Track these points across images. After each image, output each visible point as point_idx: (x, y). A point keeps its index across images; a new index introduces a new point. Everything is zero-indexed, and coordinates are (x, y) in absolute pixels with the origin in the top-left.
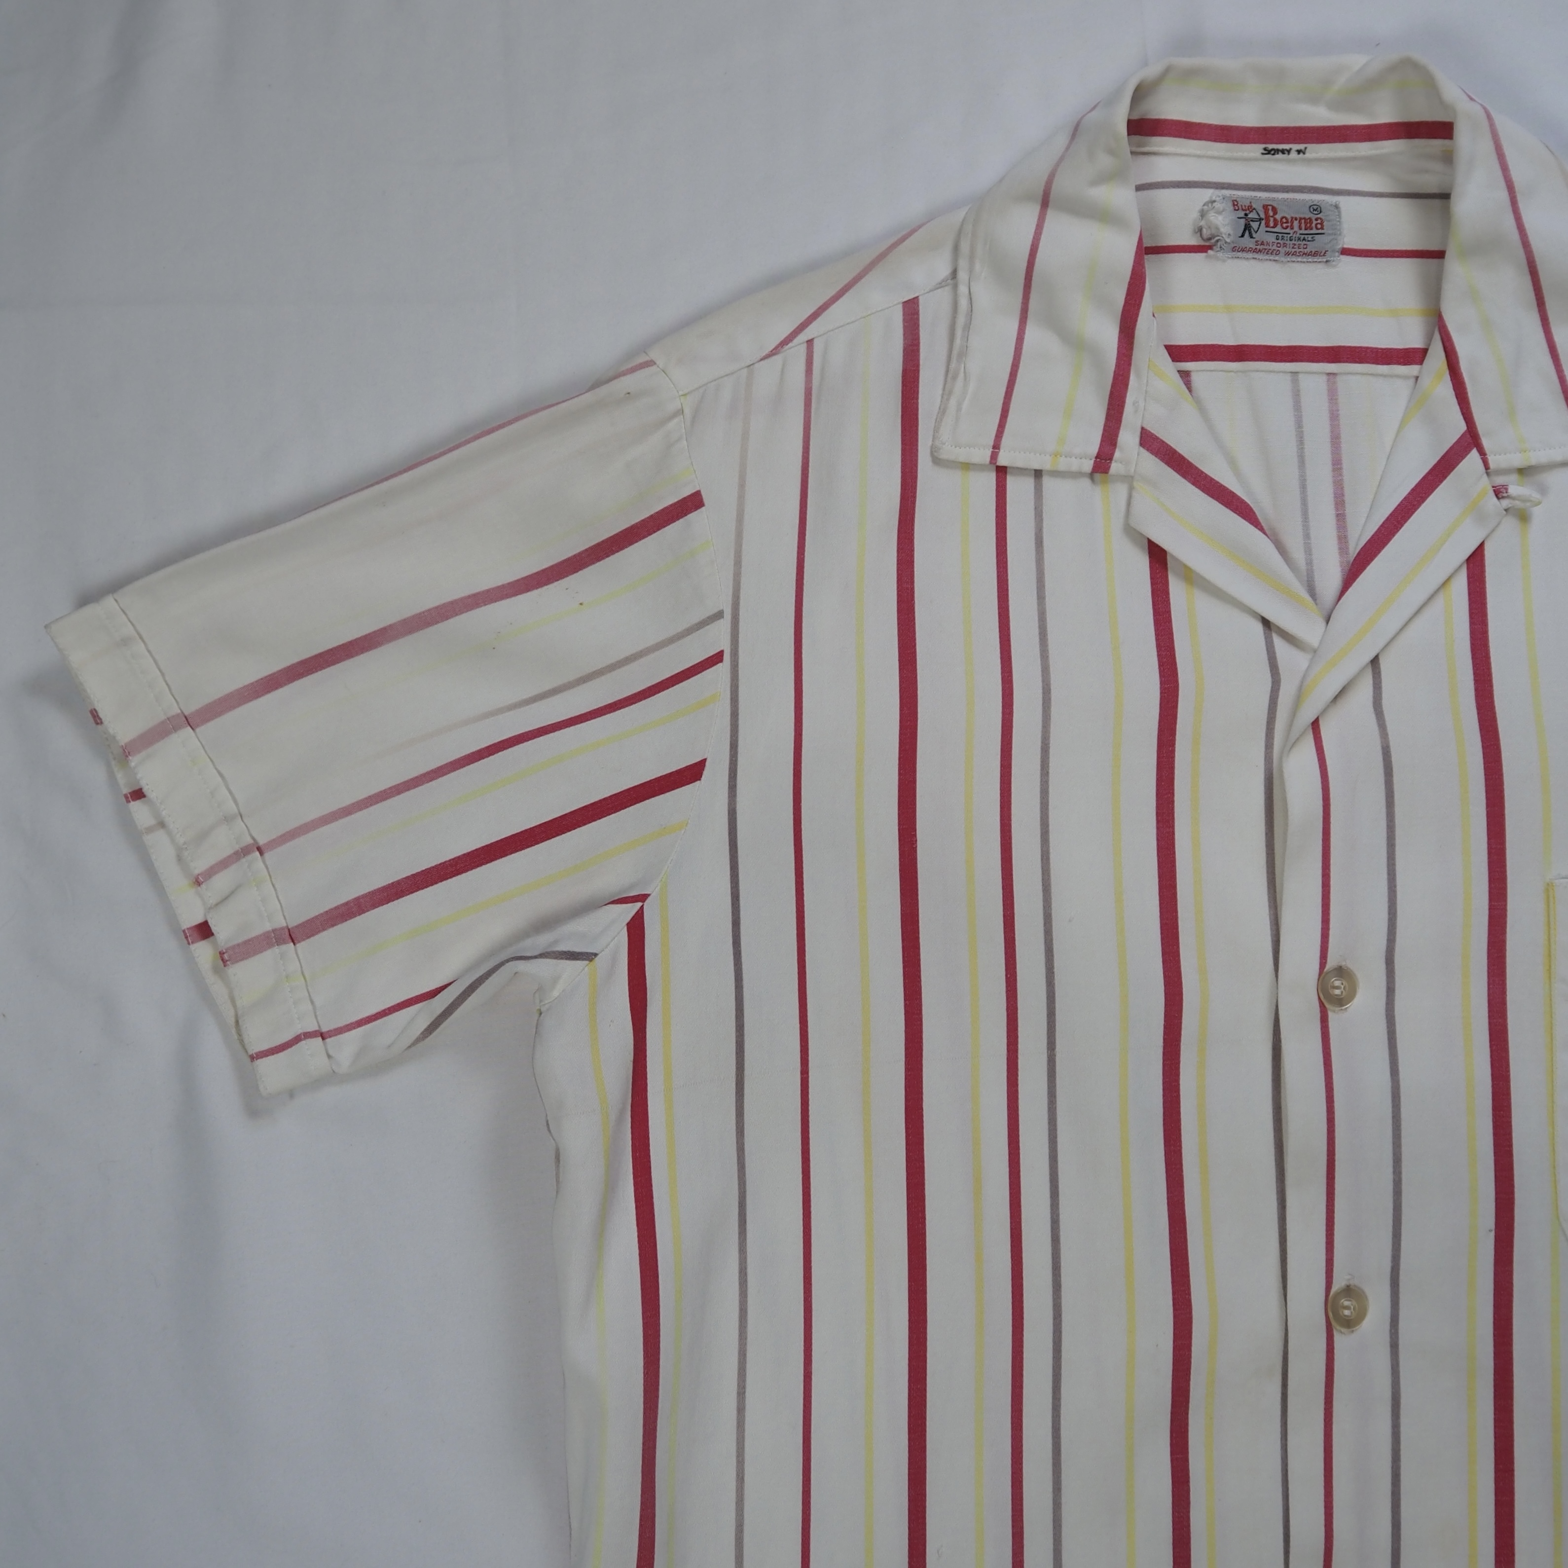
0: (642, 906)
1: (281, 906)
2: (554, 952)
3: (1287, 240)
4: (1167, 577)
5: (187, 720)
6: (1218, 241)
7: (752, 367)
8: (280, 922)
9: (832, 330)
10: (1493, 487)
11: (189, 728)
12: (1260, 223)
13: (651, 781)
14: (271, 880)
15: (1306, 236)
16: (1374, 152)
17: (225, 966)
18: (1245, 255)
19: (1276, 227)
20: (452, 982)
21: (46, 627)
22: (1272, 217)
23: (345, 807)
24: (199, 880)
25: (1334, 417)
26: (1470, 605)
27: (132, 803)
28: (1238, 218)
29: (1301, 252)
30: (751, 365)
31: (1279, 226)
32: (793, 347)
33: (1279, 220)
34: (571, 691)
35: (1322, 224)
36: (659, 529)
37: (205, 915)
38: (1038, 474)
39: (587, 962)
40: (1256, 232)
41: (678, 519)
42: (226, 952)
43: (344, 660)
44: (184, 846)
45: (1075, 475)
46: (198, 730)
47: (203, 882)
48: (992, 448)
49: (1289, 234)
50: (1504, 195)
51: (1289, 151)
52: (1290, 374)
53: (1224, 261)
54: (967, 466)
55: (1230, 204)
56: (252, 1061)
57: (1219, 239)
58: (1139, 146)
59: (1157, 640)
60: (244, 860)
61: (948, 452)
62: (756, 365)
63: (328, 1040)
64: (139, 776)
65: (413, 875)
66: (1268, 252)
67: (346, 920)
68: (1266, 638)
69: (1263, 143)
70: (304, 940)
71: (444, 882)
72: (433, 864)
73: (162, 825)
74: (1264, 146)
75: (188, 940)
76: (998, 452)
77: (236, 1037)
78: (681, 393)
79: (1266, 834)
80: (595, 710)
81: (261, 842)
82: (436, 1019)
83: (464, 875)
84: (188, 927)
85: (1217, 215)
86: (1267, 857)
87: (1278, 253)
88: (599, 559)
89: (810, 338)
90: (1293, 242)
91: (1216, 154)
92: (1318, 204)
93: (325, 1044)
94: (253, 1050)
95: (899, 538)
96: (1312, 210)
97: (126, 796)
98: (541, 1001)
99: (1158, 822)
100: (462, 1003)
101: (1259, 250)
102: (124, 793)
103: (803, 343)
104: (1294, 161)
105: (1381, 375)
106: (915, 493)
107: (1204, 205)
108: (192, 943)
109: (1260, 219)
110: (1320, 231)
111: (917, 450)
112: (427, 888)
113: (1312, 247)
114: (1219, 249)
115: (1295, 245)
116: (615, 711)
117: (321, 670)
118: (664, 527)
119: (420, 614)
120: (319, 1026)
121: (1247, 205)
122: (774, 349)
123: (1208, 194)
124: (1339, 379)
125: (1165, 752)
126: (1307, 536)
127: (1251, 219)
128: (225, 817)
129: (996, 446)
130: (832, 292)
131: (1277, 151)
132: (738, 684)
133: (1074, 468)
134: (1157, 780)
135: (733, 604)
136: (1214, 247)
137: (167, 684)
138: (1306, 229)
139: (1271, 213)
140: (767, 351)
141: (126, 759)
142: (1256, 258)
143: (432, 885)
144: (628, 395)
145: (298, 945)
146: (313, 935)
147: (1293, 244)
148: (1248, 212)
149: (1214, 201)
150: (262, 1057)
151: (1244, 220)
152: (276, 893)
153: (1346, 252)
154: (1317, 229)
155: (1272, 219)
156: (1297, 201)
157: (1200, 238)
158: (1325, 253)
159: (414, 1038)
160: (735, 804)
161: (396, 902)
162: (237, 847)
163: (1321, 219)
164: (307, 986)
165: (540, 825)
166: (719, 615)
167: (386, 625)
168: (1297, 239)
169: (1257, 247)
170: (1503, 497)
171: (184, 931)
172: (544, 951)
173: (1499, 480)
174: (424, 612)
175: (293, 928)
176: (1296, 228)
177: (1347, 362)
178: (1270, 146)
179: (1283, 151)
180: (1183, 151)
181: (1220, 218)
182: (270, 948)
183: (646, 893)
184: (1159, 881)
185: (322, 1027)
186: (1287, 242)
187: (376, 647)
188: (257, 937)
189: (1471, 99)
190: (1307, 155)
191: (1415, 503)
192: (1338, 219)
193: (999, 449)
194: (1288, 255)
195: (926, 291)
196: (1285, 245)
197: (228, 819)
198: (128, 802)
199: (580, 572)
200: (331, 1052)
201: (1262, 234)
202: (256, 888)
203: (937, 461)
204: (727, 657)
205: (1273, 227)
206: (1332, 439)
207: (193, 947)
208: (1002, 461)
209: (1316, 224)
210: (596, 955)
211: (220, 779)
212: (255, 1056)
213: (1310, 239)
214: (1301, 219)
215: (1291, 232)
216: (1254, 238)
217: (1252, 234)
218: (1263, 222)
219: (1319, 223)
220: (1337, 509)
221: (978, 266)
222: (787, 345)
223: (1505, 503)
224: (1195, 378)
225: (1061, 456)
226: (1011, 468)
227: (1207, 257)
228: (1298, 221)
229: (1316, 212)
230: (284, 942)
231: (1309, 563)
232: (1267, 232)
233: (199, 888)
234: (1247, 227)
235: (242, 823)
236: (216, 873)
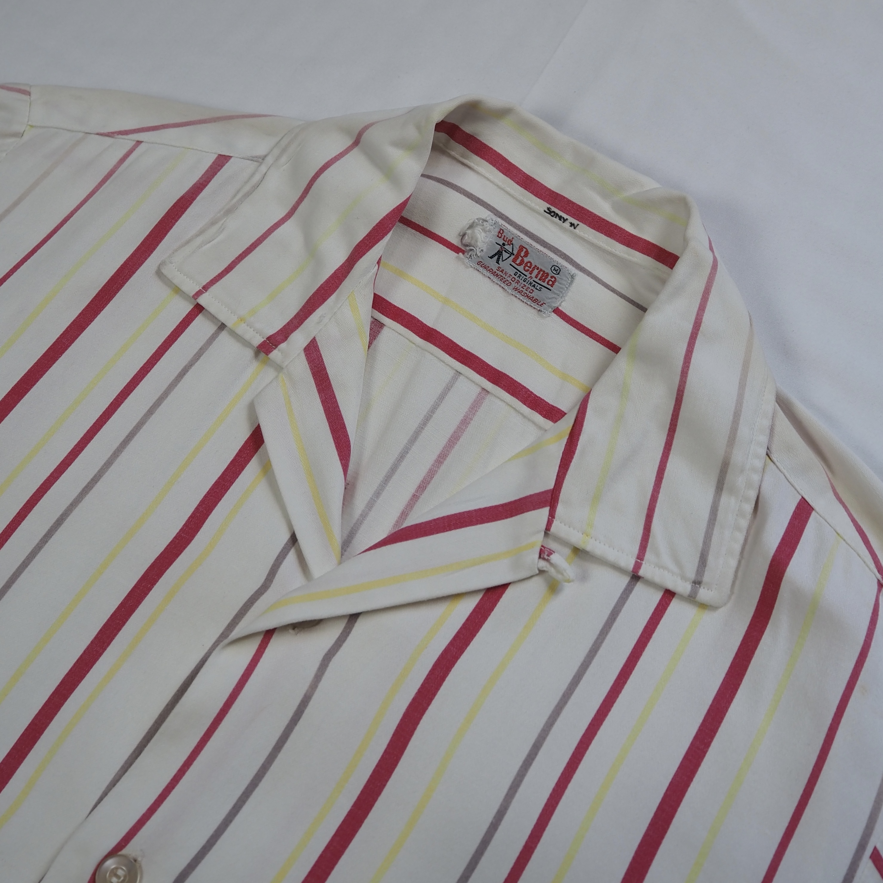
3: (521, 280)
4: (252, 457)
6: (471, 250)
7: (88, 135)
9: (159, 144)
10: (542, 546)
12: (510, 256)
15: (537, 284)
16: (626, 256)
18: (485, 272)
19: (520, 265)
22: (521, 257)
25: (465, 422)
26: (461, 628)
28: (496, 243)
29: (526, 293)
30: (88, 133)
31: (522, 266)
32: (125, 139)
33: (525, 262)
35: (554, 283)
38: (222, 327)
40: (503, 261)
45: (246, 343)
48: (202, 287)
49: (526, 276)
50: (689, 328)
51: (565, 220)
52: (455, 372)
53: (467, 267)
54: (177, 290)
55: (497, 230)
57: (473, 250)
58: (463, 156)
59: (205, 496)
61: (169, 271)
62: (91, 136)
66: (502, 279)
68: (284, 548)
69: (549, 204)
74: (549, 206)
76: (204, 293)
78: (30, 123)
79: (167, 705)
85: (482, 231)
86: (153, 725)
87: (508, 284)
89: (139, 140)
90: (525, 283)
91: (512, 192)
92: (560, 267)
95: (88, 305)
96: (553, 269)
99: (96, 638)
101: (497, 274)
103: (134, 141)
104: (565, 230)
105: (522, 414)
106: (124, 283)
107: (477, 219)
109: (512, 254)
110: (549, 287)
111: (149, 255)
113: (536, 294)
114: (468, 256)
115: (525, 286)
121: (509, 238)
122: (111, 133)
123: (485, 214)
124: (489, 398)
125: (143, 586)
126: (378, 494)
127: (505, 249)
129: (206, 288)
130: (178, 120)
131: (556, 215)
133: (247, 337)
134: (122, 603)
136: (466, 254)
138: (540, 280)
139: (522, 254)
140: (106, 131)
142: (490, 278)
147: (524, 285)
148: (506, 243)
149: (487, 221)
151: (500, 247)
153: (558, 312)
154: (548, 283)
155: (520, 258)
156: (546, 257)
157: (460, 241)
158: (542, 304)
163: (555, 278)
168: (529, 283)
169: (497, 271)
170: (544, 559)
173: (552, 545)
176: (533, 275)
177: (502, 388)
178: (553, 209)
179: (560, 218)
180: (491, 177)
181: (483, 234)
184: (59, 686)
186: (520, 281)
189: (711, 249)
190: (577, 231)
191: (474, 520)
192: (567, 286)
193: (206, 291)
194: (516, 290)
195: (240, 156)
196: (518, 282)
201: (506, 265)
203: (159, 273)
205: (517, 265)
206: (452, 437)
208: (202, 300)
209: (550, 280)
213: (538, 288)
214: (541, 270)
215: (529, 275)
216: (499, 264)
217: (499, 260)
218: (513, 257)
219: (552, 281)
220: (417, 491)
221: (283, 159)
223: (542, 564)
224: (385, 334)
225: (244, 323)
226: (206, 310)
227: (457, 257)
228: (538, 271)
229: (555, 272)
231: (364, 516)
232: (510, 265)
234: (499, 254)
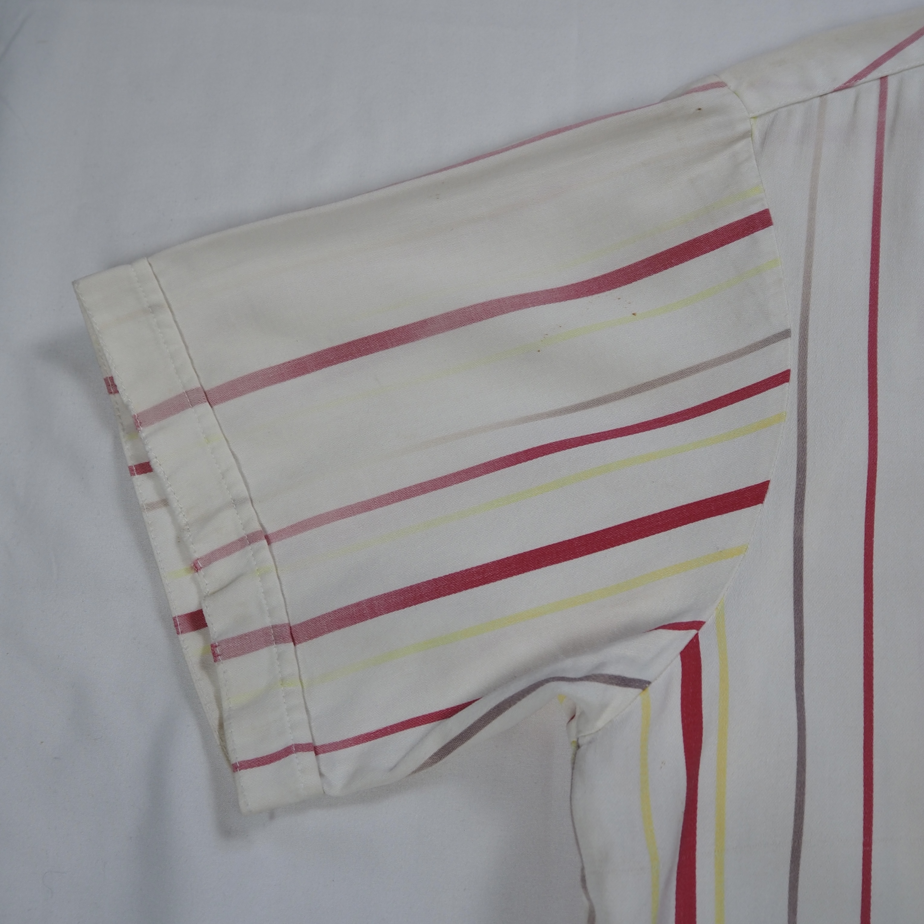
0: (696, 636)
1: (285, 602)
2: (603, 675)
5: (206, 396)
7: (825, 97)
8: (281, 618)
9: (907, 70)
11: (207, 404)
13: (706, 500)
14: (277, 572)
17: (215, 661)
20: (474, 701)
21: (73, 283)
23: (365, 502)
24: (197, 565)
27: (137, 476)
30: (824, 95)
32: (867, 83)
34: (618, 403)
36: (722, 245)
37: (200, 604)
39: (640, 690)
41: (744, 236)
42: (219, 645)
43: (378, 350)
44: (186, 527)
46: (215, 407)
47: (201, 568)
56: (234, 771)
60: (249, 548)
62: (829, 96)
63: (321, 756)
64: (148, 447)
65: (435, 580)
67: (355, 623)
70: (306, 640)
71: (469, 591)
72: (458, 570)
73: (165, 502)
75: (177, 629)
77: (218, 742)
78: (751, 115)
80: (643, 423)
81: (270, 530)
82: (450, 742)
83: (492, 584)
84: (180, 614)
88: (655, 271)
89: (884, 75)
93: (318, 760)
94: (237, 758)
97: (131, 469)
98: (579, 732)
100: (484, 726)
102: (130, 465)
103: (876, 80)
108: (182, 632)
112: (449, 595)
116: (665, 425)
117: (352, 359)
118: (728, 243)
119: (464, 309)
120: (313, 740)
122: (847, 83)
128: (234, 501)
132: (806, 406)
135: (801, 324)
137: (190, 358)
140: (841, 83)
141: (137, 429)
143: (455, 592)
144: (698, 111)
145: (298, 646)
146: (316, 636)
150: (246, 768)
152: (281, 586)
159: (422, 761)
160: (802, 530)
161: (413, 607)
162: (243, 533)
164: (303, 691)
165: (580, 538)
166: (786, 334)
167: (427, 318)
171: (174, 619)
172: (590, 674)
174: (468, 307)
175: (294, 626)
182: (267, 646)
183: (701, 620)
185: (316, 740)
187: (413, 341)
188: (254, 633)
197: (237, 503)
198: (132, 474)
199: (634, 284)
200: (323, 770)
202: (260, 579)
204: (794, 376)
207: (182, 637)
210: (649, 683)
211: (233, 460)
212: (238, 765)
222: (860, 79)
230: (284, 641)
233: (196, 574)
235: (252, 509)
236: (216, 559)
